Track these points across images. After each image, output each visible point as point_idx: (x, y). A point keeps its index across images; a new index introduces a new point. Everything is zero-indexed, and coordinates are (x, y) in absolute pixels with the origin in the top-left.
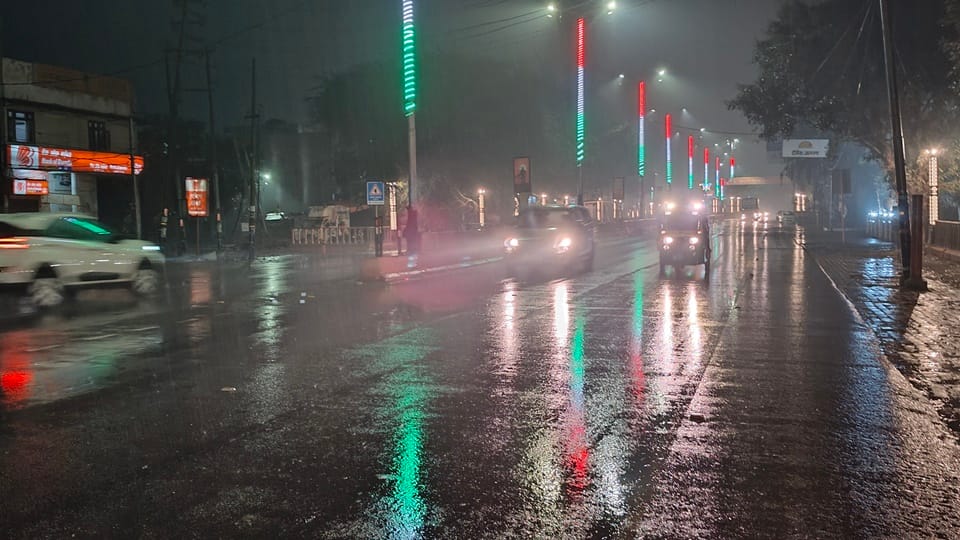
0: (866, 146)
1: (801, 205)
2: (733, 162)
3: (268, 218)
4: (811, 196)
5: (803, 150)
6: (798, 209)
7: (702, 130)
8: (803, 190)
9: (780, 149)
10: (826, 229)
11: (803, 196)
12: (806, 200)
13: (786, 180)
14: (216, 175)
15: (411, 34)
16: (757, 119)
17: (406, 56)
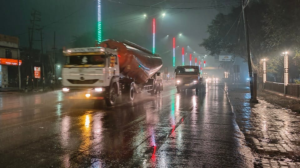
0: (243, 58)
1: (227, 76)
2: (205, 62)
3: (59, 79)
4: (229, 74)
5: (226, 59)
6: (226, 77)
7: (194, 52)
8: (227, 71)
9: (218, 58)
10: (233, 84)
11: (227, 73)
12: (228, 74)
13: (220, 68)
14: (43, 66)
15: (100, 25)
16: (209, 49)
17: (99, 31)
